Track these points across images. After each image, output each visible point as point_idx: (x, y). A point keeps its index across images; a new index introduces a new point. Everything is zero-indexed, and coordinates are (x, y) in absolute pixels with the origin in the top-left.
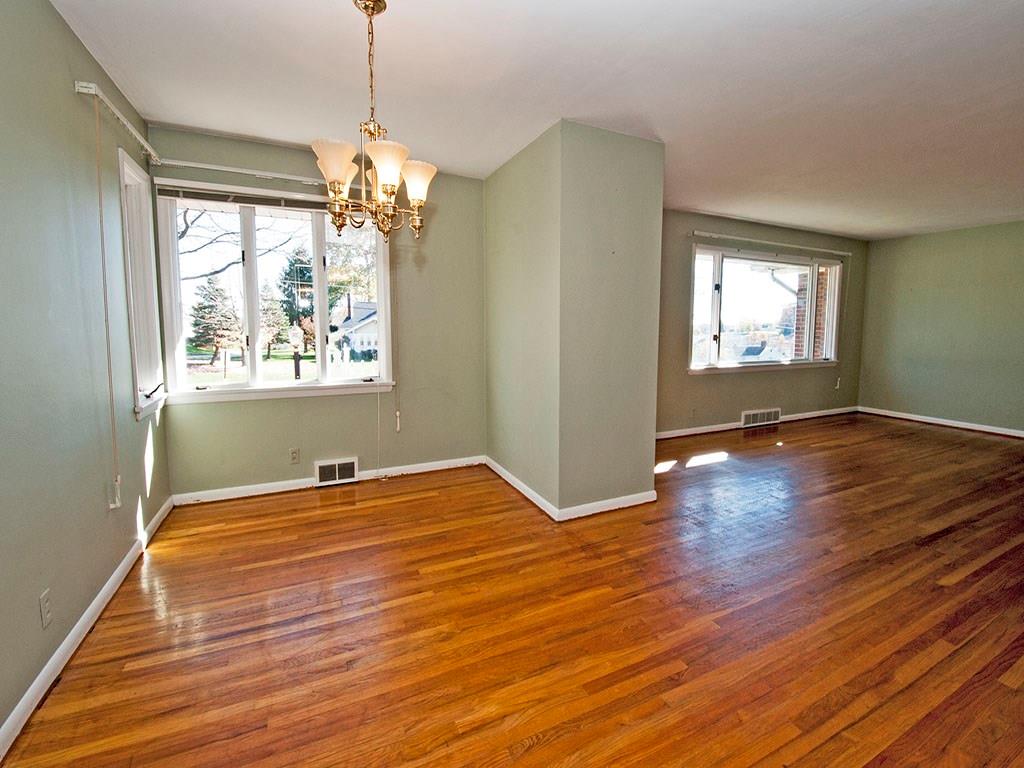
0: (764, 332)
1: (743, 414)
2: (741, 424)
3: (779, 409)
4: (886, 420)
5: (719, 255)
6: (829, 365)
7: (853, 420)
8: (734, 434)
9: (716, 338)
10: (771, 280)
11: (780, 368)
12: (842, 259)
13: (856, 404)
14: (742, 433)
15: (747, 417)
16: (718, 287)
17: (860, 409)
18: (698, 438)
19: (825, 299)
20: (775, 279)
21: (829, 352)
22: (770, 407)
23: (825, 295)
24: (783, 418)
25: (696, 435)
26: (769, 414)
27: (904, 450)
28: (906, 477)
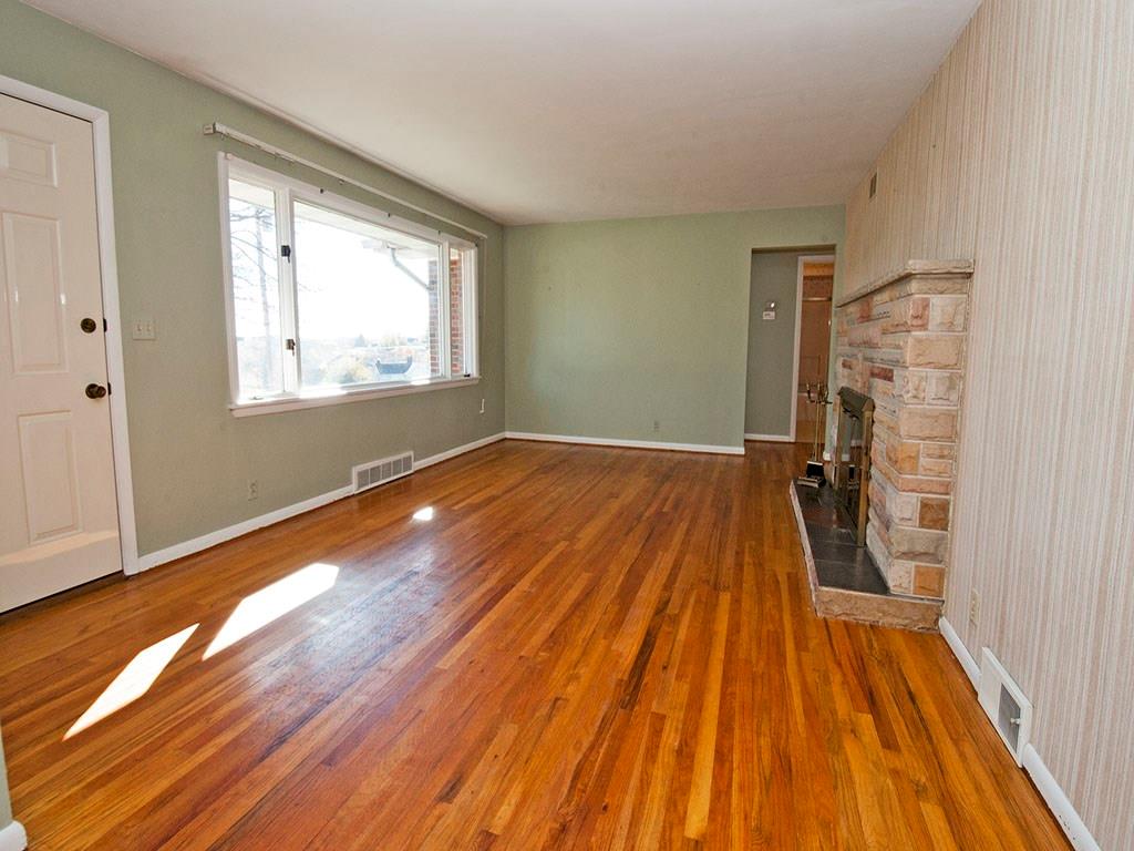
0: (411, 347)
1: (355, 471)
2: (352, 489)
3: (411, 453)
4: (536, 446)
5: (284, 193)
6: (470, 383)
7: (501, 452)
8: (342, 509)
9: (291, 344)
10: (392, 265)
11: (409, 391)
12: (477, 242)
13: (503, 430)
14: (354, 504)
15: (362, 475)
16: (286, 251)
17: (508, 435)
18: (266, 534)
19: (461, 296)
20: (398, 264)
21: (470, 365)
22: (398, 451)
23: (461, 289)
24: (417, 465)
25: (262, 530)
26: (396, 463)
27: (560, 489)
28: (572, 537)
